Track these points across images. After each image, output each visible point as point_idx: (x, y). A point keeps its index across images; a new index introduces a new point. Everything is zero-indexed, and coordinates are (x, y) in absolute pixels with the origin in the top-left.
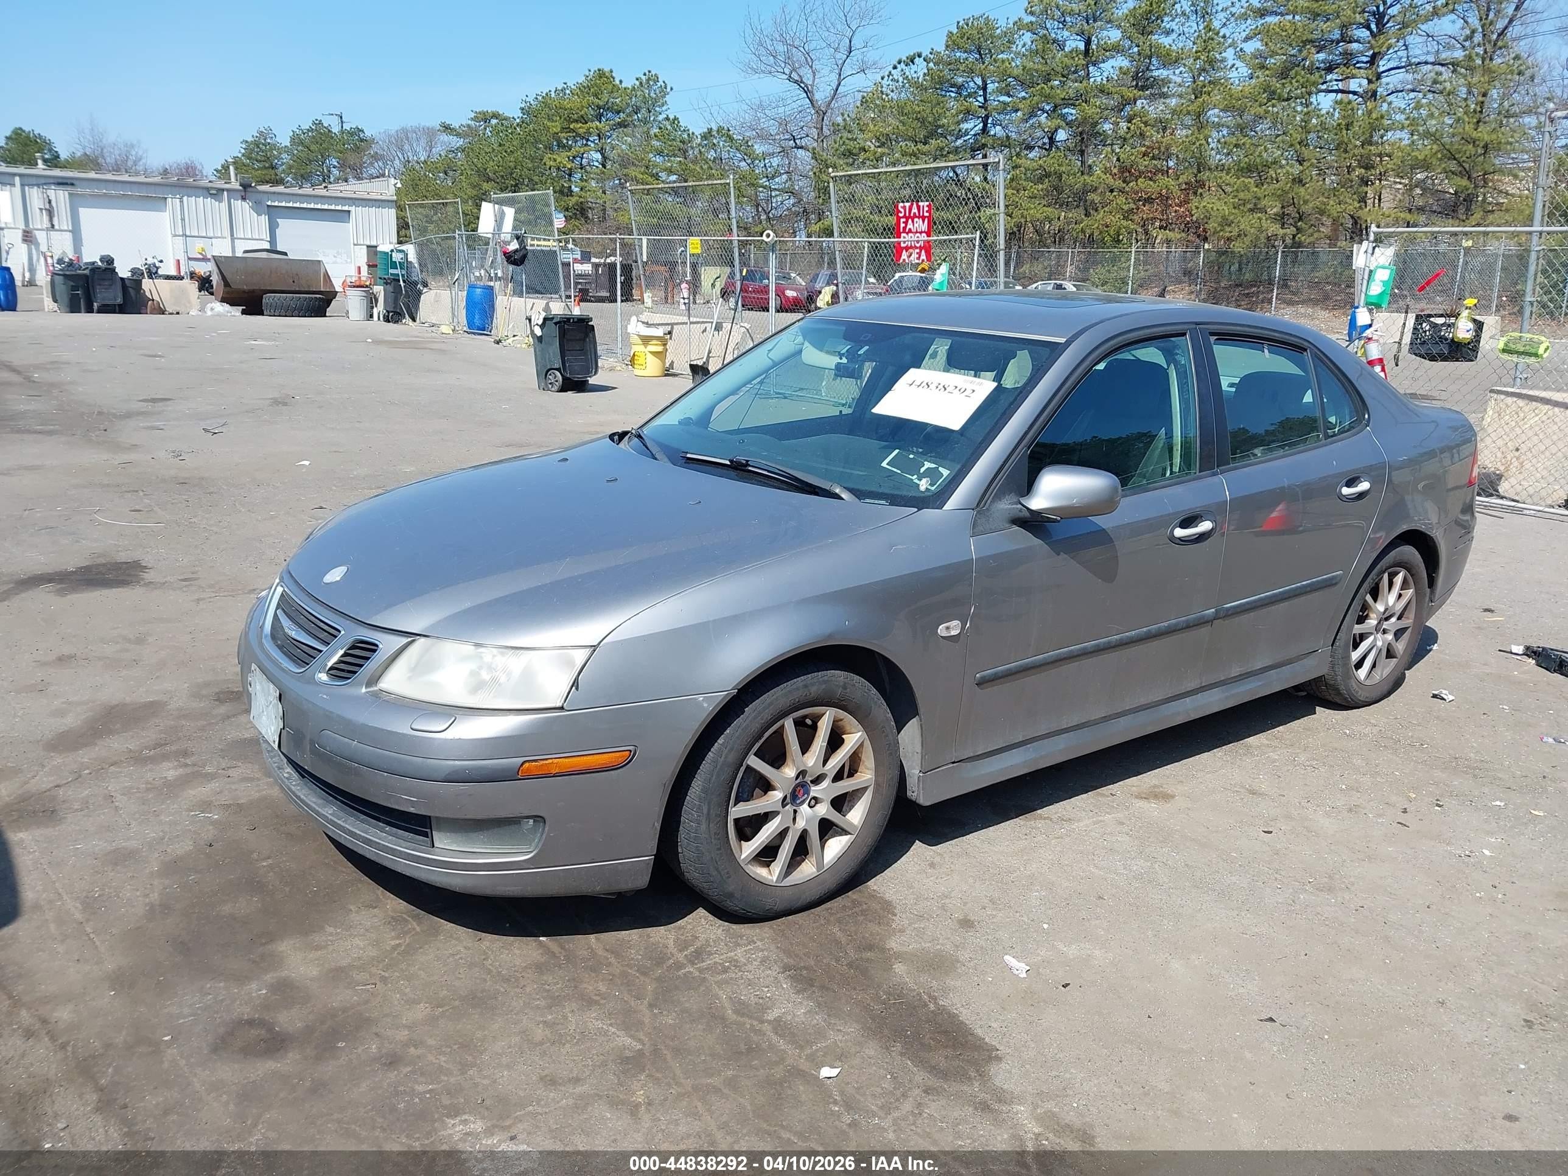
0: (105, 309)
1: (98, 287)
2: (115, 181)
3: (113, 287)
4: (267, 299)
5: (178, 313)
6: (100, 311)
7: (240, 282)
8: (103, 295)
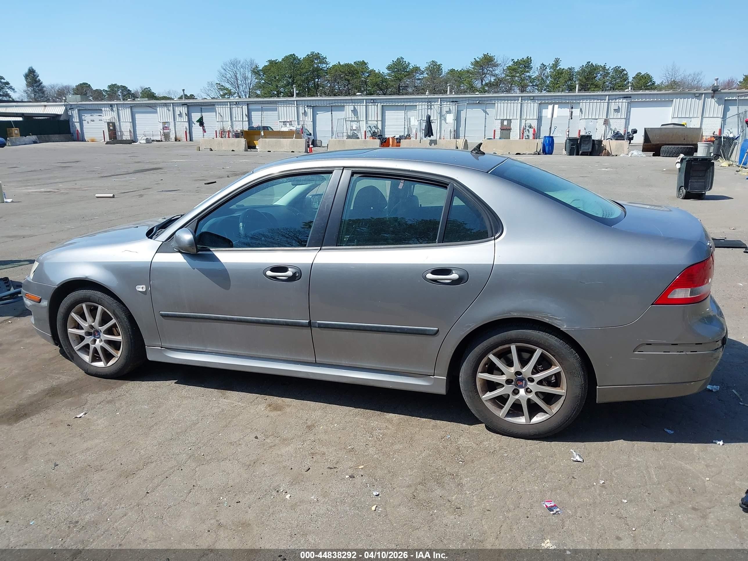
0: (584, 154)
1: (583, 144)
2: (650, 94)
3: (589, 144)
4: (664, 148)
5: (616, 156)
6: (582, 155)
7: (654, 140)
8: (588, 147)
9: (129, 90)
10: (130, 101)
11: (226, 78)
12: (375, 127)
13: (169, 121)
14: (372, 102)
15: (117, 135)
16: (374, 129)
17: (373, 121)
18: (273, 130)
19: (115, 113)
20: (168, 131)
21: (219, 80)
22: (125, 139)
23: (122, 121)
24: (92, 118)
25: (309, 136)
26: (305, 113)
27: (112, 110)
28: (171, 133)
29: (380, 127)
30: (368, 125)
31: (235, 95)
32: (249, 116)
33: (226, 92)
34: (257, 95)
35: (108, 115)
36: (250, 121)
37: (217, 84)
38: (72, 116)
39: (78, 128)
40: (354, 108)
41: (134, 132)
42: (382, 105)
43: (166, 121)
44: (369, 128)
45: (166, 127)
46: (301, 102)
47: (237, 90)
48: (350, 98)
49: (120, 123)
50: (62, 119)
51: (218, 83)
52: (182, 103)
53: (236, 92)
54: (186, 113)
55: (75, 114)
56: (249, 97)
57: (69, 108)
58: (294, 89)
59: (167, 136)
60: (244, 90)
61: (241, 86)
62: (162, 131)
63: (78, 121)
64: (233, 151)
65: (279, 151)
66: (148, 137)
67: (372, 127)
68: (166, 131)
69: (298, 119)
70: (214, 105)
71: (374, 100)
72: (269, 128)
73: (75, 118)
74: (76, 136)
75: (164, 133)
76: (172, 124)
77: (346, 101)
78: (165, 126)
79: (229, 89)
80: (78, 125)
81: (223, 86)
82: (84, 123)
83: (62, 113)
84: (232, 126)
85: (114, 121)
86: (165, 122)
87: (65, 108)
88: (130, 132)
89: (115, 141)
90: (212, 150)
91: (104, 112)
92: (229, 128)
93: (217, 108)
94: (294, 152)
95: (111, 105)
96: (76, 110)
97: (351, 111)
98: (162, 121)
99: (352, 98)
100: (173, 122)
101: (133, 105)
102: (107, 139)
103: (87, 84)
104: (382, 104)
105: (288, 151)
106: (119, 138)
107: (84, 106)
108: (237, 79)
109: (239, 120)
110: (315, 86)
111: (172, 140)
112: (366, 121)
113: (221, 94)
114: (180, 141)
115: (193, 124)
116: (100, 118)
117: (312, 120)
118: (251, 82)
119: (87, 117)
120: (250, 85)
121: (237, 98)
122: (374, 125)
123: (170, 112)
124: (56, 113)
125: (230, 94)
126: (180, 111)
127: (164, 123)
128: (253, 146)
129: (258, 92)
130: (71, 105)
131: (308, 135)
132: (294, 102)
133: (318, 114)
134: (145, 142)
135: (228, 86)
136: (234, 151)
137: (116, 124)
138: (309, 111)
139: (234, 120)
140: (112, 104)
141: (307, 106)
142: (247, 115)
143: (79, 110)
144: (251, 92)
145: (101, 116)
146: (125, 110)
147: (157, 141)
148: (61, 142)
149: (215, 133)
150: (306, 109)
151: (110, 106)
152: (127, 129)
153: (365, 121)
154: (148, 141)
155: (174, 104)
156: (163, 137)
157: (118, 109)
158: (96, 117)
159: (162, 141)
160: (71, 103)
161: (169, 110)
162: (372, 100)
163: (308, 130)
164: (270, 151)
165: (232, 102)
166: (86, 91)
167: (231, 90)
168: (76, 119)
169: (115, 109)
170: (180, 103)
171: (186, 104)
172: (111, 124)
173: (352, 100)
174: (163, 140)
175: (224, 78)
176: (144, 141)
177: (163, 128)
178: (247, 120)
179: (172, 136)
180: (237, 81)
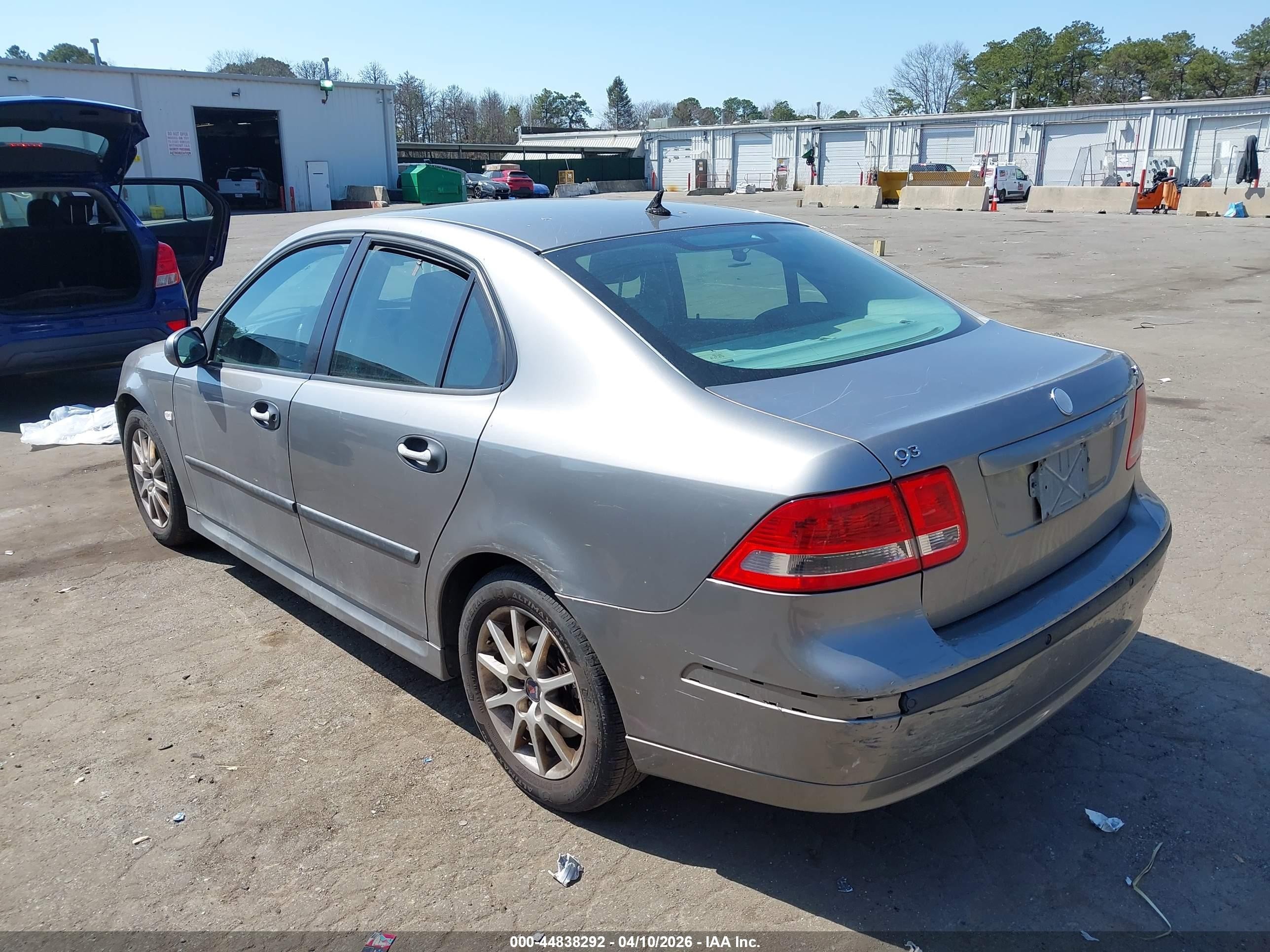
9: (754, 107)
10: (738, 124)
11: (908, 79)
12: (1166, 162)
13: (788, 156)
14: (1167, 113)
15: (708, 180)
16: (1163, 167)
17: (1166, 150)
18: (955, 171)
19: (709, 145)
20: (784, 173)
21: (895, 83)
22: (719, 187)
23: (718, 157)
24: (676, 153)
25: (1022, 182)
26: (1026, 140)
27: (706, 140)
28: (789, 177)
29: (1178, 163)
30: (1152, 159)
31: (920, 110)
32: (922, 147)
33: (903, 104)
34: (959, 107)
35: (699, 149)
36: (922, 155)
37: (890, 91)
38: (649, 151)
39: (656, 171)
40: (1128, 125)
41: (733, 174)
42: (1189, 120)
43: (784, 156)
44: (1154, 164)
45: (782, 167)
46: (1021, 118)
47: (923, 101)
48: (1121, 107)
49: (714, 160)
50: (635, 155)
51: (893, 89)
52: (812, 125)
53: (920, 105)
54: (816, 143)
55: (653, 147)
56: (944, 112)
57: (647, 138)
58: (1013, 94)
59: (781, 182)
60: (937, 100)
61: (933, 93)
62: (775, 174)
63: (656, 159)
64: (856, 207)
65: (935, 207)
66: (750, 184)
67: (1159, 163)
68: (781, 173)
69: (1011, 150)
70: (864, 128)
71: (1172, 109)
72: (947, 167)
73: (653, 154)
74: (651, 183)
75: (778, 176)
76: (793, 161)
77: (1115, 114)
78: (782, 165)
79: (910, 99)
80: (655, 165)
81: (899, 94)
82: (665, 161)
83: (636, 147)
84: (890, 163)
85: (706, 158)
86: (782, 159)
87: (641, 138)
88: (728, 175)
89: (703, 190)
90: (822, 206)
91: (694, 144)
92: (884, 168)
93: (868, 133)
94: (961, 210)
95: (705, 133)
96: (656, 141)
97: (1120, 132)
98: (777, 157)
99: (1127, 107)
100: (795, 159)
101: (738, 131)
102: (693, 187)
103: (694, 99)
104: (1190, 117)
105: (951, 208)
106: (710, 186)
107: (667, 135)
108: (927, 81)
109: (904, 153)
110: (1072, 87)
111: (789, 189)
112: (1149, 151)
113: (896, 108)
114: (801, 190)
115: (826, 161)
116: (687, 153)
117: (1037, 152)
118: (951, 84)
119: (669, 152)
120: (949, 90)
121: (923, 114)
122: (1165, 159)
123: (792, 141)
124: (629, 147)
125: (910, 107)
126: (808, 139)
127: (780, 160)
128: (894, 200)
129: (963, 103)
130: (650, 133)
131: (1020, 179)
132: (1008, 119)
133: (1051, 139)
134: (745, 192)
135: (908, 93)
136: (858, 207)
137: (708, 163)
138: (1036, 135)
139: (896, 153)
140: (707, 130)
141: (1032, 126)
142: (918, 144)
143: (659, 141)
144: (948, 103)
145: (689, 149)
146: (724, 140)
147: (765, 190)
148: (629, 191)
149: (860, 176)
150: (1030, 131)
151: (703, 133)
152: (723, 170)
153: (1147, 152)
154: (750, 190)
155: (800, 128)
156: (776, 183)
157: (714, 139)
158: (681, 151)
159: (773, 190)
160: (650, 131)
161: (791, 139)
162: (1167, 108)
163: (1022, 169)
164: (919, 209)
165: (896, 122)
166: (690, 111)
167: (913, 100)
168: (654, 156)
169: (710, 138)
170: (809, 126)
171: (819, 128)
172: (701, 163)
173: (1124, 110)
174: (775, 189)
175: (903, 81)
176: (744, 189)
177: (777, 169)
178: (917, 153)
179: (790, 183)
180: (927, 85)
